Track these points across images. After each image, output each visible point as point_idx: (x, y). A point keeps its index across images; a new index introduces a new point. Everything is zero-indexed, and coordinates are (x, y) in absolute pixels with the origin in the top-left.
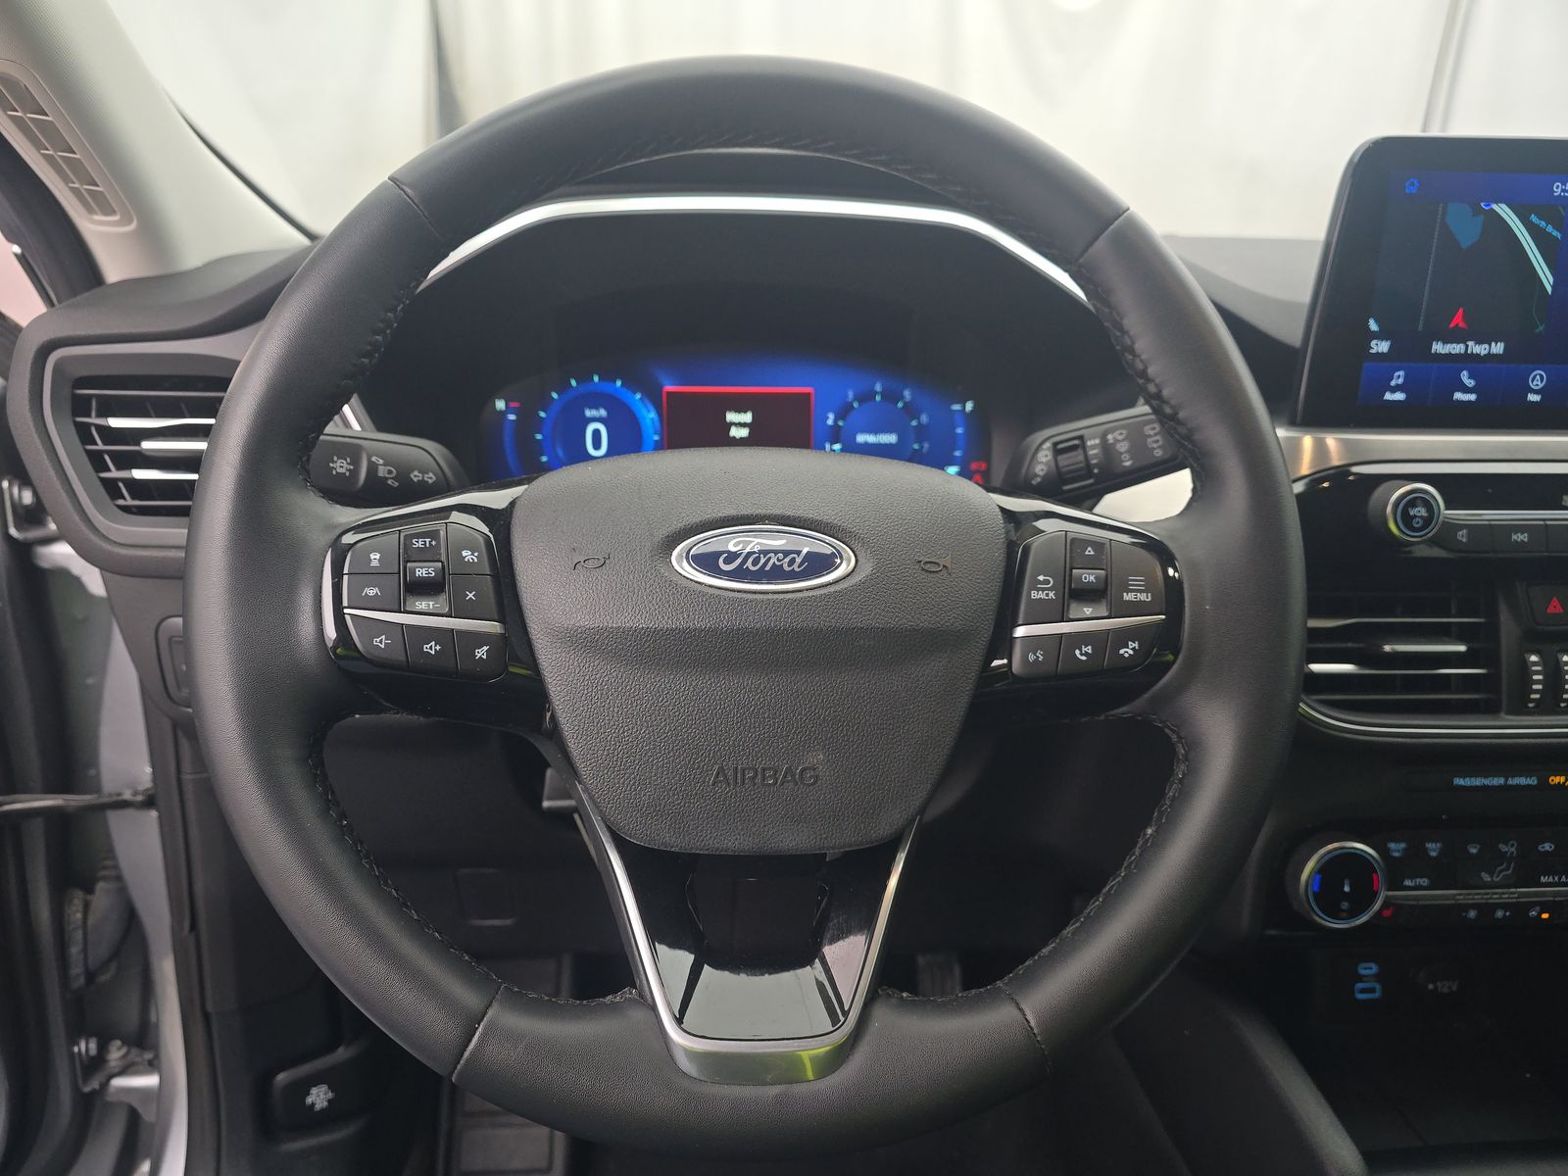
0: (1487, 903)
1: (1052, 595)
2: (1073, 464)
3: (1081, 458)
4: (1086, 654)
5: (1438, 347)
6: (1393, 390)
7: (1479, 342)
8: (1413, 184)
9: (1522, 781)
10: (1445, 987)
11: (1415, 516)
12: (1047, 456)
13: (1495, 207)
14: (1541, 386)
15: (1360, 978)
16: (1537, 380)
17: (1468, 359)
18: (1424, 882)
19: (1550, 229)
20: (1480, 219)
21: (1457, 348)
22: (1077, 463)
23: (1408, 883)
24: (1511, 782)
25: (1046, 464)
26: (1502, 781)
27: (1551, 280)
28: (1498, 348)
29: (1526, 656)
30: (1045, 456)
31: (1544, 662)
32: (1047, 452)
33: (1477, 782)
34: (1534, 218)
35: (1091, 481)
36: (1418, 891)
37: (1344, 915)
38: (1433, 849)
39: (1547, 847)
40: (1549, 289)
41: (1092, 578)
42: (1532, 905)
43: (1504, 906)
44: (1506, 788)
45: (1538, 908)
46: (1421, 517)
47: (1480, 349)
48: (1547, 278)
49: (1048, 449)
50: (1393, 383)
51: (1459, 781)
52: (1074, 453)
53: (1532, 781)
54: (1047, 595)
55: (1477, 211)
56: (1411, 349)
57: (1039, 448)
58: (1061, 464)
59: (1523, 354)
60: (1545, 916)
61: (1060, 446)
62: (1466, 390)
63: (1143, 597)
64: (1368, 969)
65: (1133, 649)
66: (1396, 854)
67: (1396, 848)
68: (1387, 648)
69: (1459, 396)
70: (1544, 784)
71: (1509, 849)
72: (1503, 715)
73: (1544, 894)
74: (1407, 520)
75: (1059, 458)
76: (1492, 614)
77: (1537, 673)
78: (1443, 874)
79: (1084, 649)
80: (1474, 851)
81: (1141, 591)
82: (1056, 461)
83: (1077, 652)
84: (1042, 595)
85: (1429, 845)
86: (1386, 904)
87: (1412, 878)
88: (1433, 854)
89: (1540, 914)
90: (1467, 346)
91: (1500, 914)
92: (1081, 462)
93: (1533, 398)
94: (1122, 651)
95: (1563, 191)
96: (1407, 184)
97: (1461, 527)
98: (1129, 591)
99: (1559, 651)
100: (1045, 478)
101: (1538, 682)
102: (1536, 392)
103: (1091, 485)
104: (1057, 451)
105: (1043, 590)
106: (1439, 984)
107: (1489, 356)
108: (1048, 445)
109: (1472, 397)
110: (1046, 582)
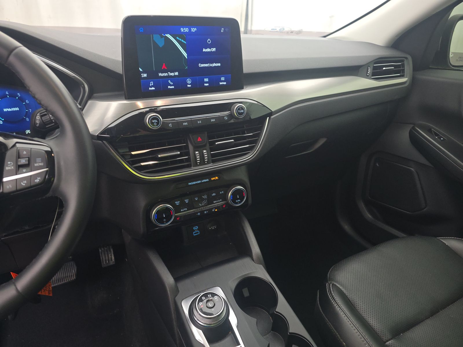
0: (209, 209)
1: (12, 168)
2: (46, 120)
3: (48, 118)
4: (25, 183)
5: (160, 74)
6: (151, 87)
7: (171, 72)
8: (141, 29)
9: (205, 181)
10: (213, 228)
11: (154, 122)
12: (39, 117)
13: (166, 35)
14: (190, 83)
15: (194, 231)
16: (189, 81)
17: (169, 77)
18: (186, 209)
19: (182, 41)
20: (163, 38)
21: (166, 74)
22: (47, 119)
23: (182, 210)
24: (202, 181)
25: (39, 120)
26: (200, 181)
27: (186, 55)
28: (177, 74)
29: (195, 152)
30: (38, 117)
31: (200, 153)
32: (39, 116)
33: (194, 183)
34: (178, 38)
35: (54, 124)
36: (184, 212)
37: (165, 223)
38: (187, 201)
39: (214, 194)
40: (186, 57)
41: (24, 161)
42: (213, 208)
43: (206, 210)
44: (201, 183)
45: (214, 209)
46: (156, 122)
47: (172, 74)
48: (185, 55)
49: (39, 115)
50: (151, 85)
51: (190, 184)
52: (46, 116)
53: (207, 180)
54: (11, 168)
55: (162, 37)
56: (153, 75)
57: (36, 115)
58: (43, 119)
59: (183, 74)
60: (216, 210)
61: (41, 114)
62: (171, 85)
63: (41, 164)
64: (196, 228)
65: (39, 180)
66: (178, 204)
67: (177, 203)
68: (159, 156)
69: (169, 87)
70: (210, 180)
71: (205, 197)
72: (192, 167)
73: (215, 205)
74: (152, 123)
75: (43, 118)
76: (187, 143)
77: (206, 155)
78: (190, 206)
79: (24, 182)
80: (196, 199)
81: (40, 163)
82: (41, 118)
83: (22, 183)
84: (9, 168)
85: (176, 202)
86: (176, 217)
87: (182, 209)
88: (187, 202)
89: (215, 210)
90: (168, 74)
91: (205, 212)
92: (49, 119)
93: (189, 86)
94: (36, 181)
95: (184, 30)
96: (140, 29)
97: (170, 123)
98: (36, 163)
99: (203, 150)
100: (40, 124)
101: (198, 158)
102: (189, 84)
103: (53, 125)
104: (41, 116)
105: (10, 166)
106: (212, 227)
107: (175, 76)
108: (38, 114)
109: (173, 87)
110: (11, 164)
